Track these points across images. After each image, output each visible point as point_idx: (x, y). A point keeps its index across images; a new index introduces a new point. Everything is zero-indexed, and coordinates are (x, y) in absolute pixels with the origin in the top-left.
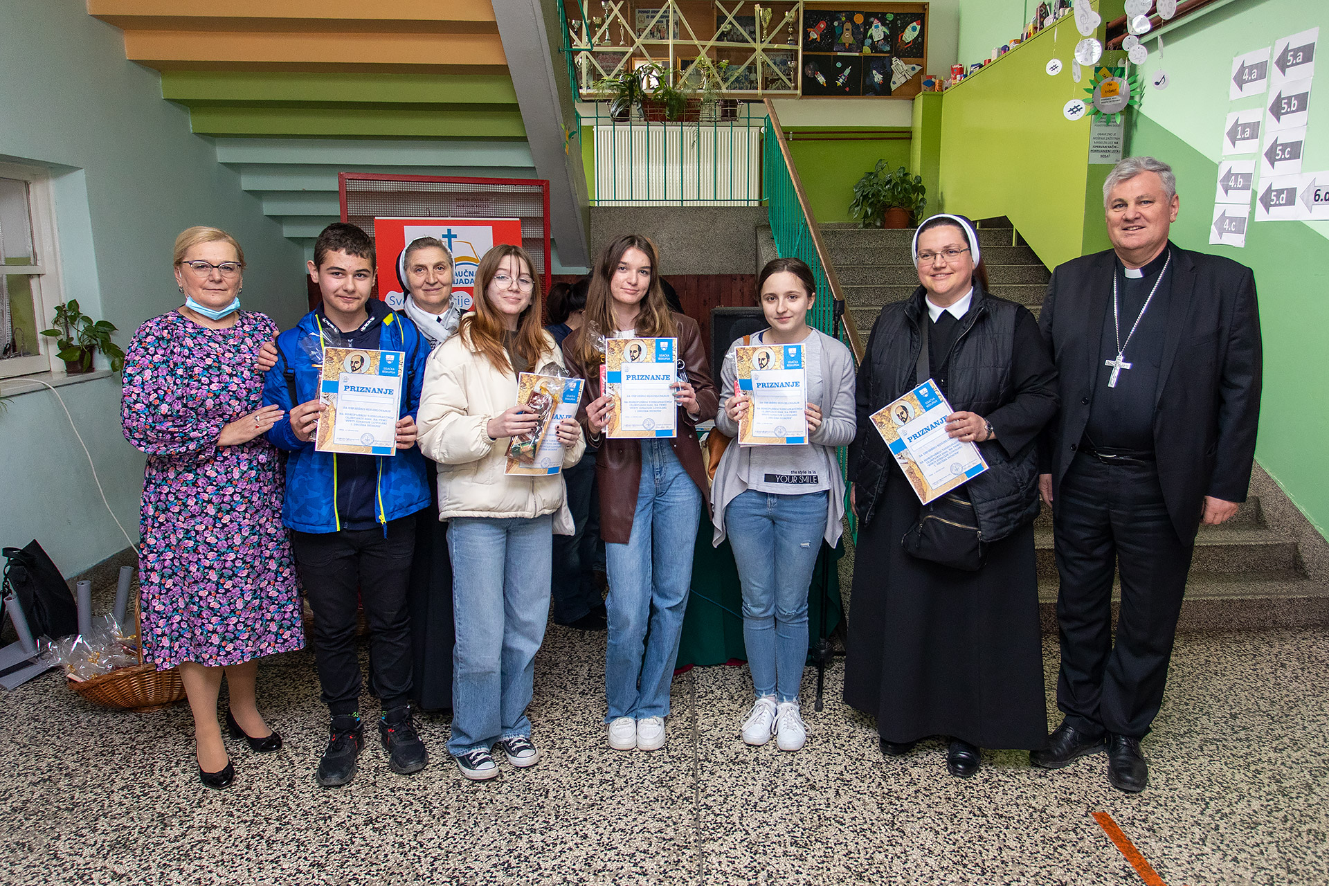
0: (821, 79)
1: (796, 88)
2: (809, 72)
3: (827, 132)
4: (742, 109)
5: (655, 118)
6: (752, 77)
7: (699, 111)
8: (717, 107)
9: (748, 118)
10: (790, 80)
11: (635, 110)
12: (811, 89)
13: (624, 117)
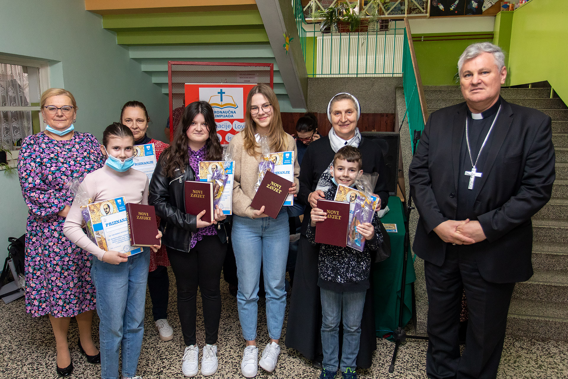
0: (441, 7)
1: (426, 12)
2: (435, 4)
3: (442, 36)
4: (392, 24)
5: (344, 31)
6: (402, 8)
7: (367, 27)
8: (378, 24)
9: (395, 29)
10: (423, 8)
11: (334, 27)
12: (435, 13)
13: (327, 31)
